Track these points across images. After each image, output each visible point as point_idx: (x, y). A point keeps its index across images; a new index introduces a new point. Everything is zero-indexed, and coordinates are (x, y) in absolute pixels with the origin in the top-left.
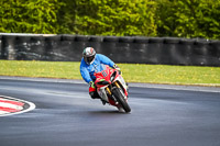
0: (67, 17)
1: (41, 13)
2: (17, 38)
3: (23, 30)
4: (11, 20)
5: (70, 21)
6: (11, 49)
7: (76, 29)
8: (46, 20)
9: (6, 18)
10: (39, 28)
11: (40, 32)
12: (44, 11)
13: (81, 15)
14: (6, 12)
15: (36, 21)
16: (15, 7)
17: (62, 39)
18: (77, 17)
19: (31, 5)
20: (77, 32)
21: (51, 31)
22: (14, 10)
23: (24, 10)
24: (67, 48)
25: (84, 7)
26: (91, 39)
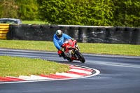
0: (120, 15)
1: (103, 13)
2: (89, 29)
3: (92, 23)
4: (85, 18)
5: (122, 18)
6: (84, 36)
7: (126, 23)
8: (106, 18)
9: (81, 16)
10: (102, 22)
11: (103, 25)
12: (105, 12)
13: (129, 14)
14: (81, 12)
15: (100, 18)
16: (87, 9)
17: (117, 29)
18: (126, 16)
19: (97, 8)
20: (126, 25)
21: (110, 24)
22: (86, 11)
23: (93, 11)
24: (120, 35)
25: (131, 9)
26: (136, 30)
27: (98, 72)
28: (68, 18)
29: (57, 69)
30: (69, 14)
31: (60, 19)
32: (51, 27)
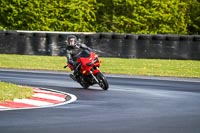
0: (106, 16)
1: (81, 13)
2: (60, 36)
3: (65, 28)
4: (55, 20)
5: (109, 21)
6: (54, 46)
7: (113, 27)
8: (86, 20)
9: (50, 17)
10: (80, 26)
11: (80, 30)
12: (84, 12)
13: (118, 15)
14: (50, 12)
15: (77, 20)
16: (58, 7)
17: (101, 37)
18: (114, 17)
19: (72, 6)
20: (114, 31)
21: (91, 29)
22: (57, 11)
23: (66, 10)
24: (106, 45)
25: (121, 8)
26: (127, 37)
27: (74, 98)
28: (31, 21)
29: (15, 94)
30: (32, 15)
31: (20, 22)
32: (7, 34)
